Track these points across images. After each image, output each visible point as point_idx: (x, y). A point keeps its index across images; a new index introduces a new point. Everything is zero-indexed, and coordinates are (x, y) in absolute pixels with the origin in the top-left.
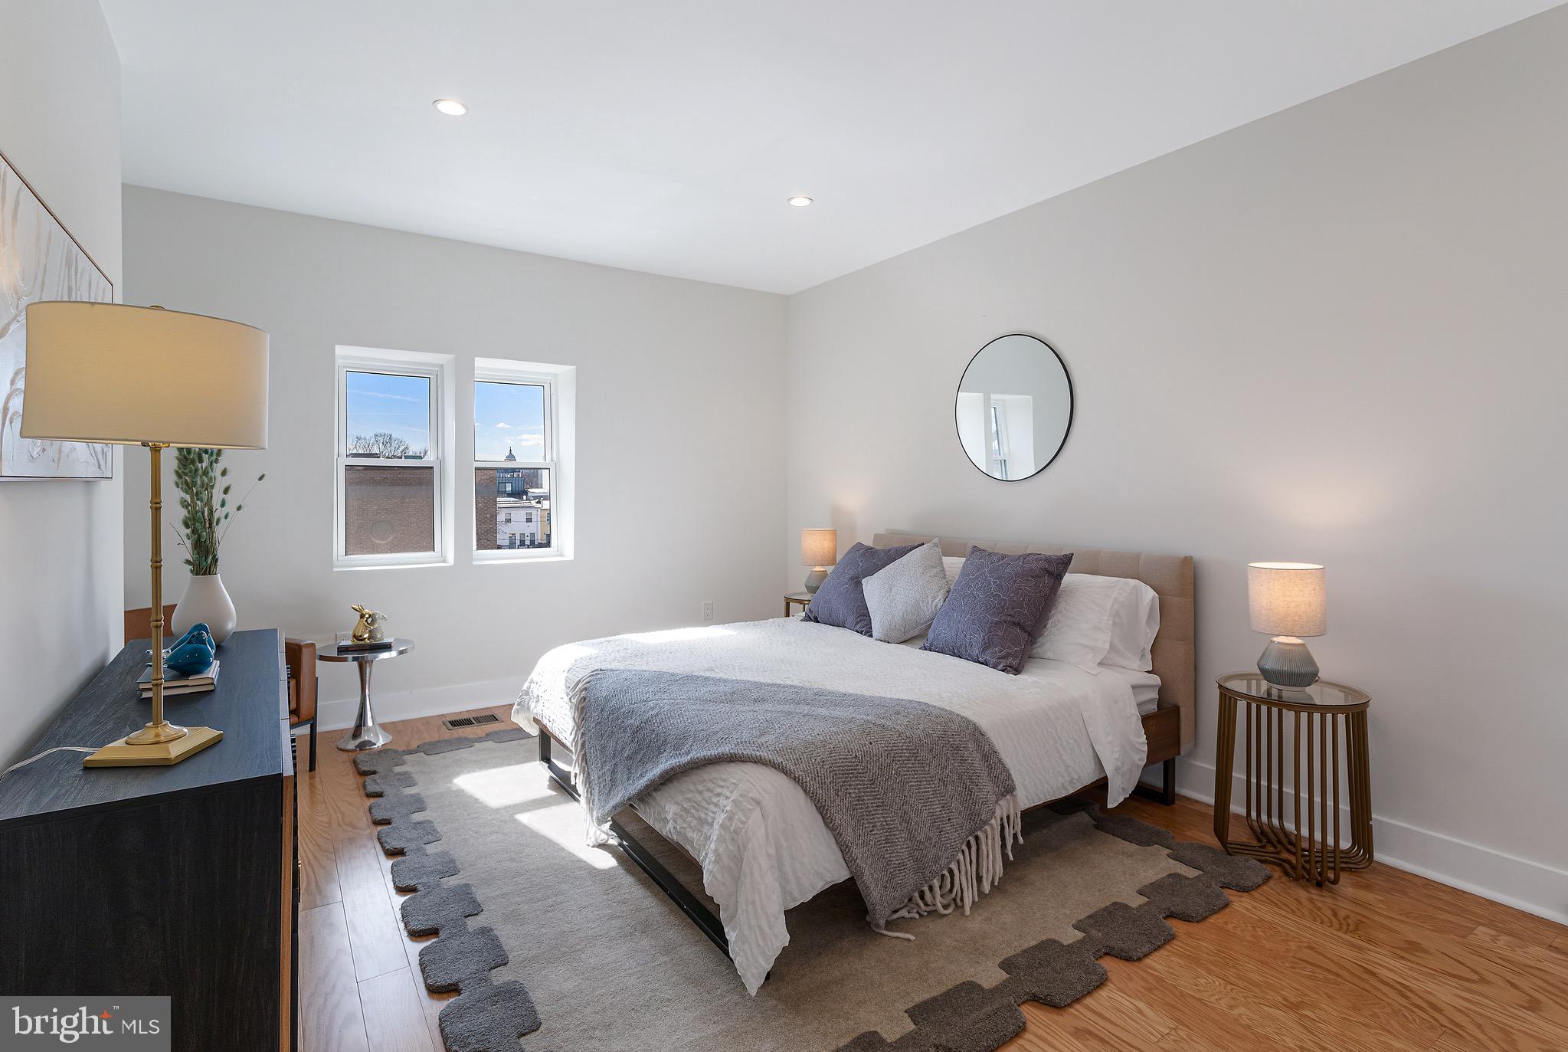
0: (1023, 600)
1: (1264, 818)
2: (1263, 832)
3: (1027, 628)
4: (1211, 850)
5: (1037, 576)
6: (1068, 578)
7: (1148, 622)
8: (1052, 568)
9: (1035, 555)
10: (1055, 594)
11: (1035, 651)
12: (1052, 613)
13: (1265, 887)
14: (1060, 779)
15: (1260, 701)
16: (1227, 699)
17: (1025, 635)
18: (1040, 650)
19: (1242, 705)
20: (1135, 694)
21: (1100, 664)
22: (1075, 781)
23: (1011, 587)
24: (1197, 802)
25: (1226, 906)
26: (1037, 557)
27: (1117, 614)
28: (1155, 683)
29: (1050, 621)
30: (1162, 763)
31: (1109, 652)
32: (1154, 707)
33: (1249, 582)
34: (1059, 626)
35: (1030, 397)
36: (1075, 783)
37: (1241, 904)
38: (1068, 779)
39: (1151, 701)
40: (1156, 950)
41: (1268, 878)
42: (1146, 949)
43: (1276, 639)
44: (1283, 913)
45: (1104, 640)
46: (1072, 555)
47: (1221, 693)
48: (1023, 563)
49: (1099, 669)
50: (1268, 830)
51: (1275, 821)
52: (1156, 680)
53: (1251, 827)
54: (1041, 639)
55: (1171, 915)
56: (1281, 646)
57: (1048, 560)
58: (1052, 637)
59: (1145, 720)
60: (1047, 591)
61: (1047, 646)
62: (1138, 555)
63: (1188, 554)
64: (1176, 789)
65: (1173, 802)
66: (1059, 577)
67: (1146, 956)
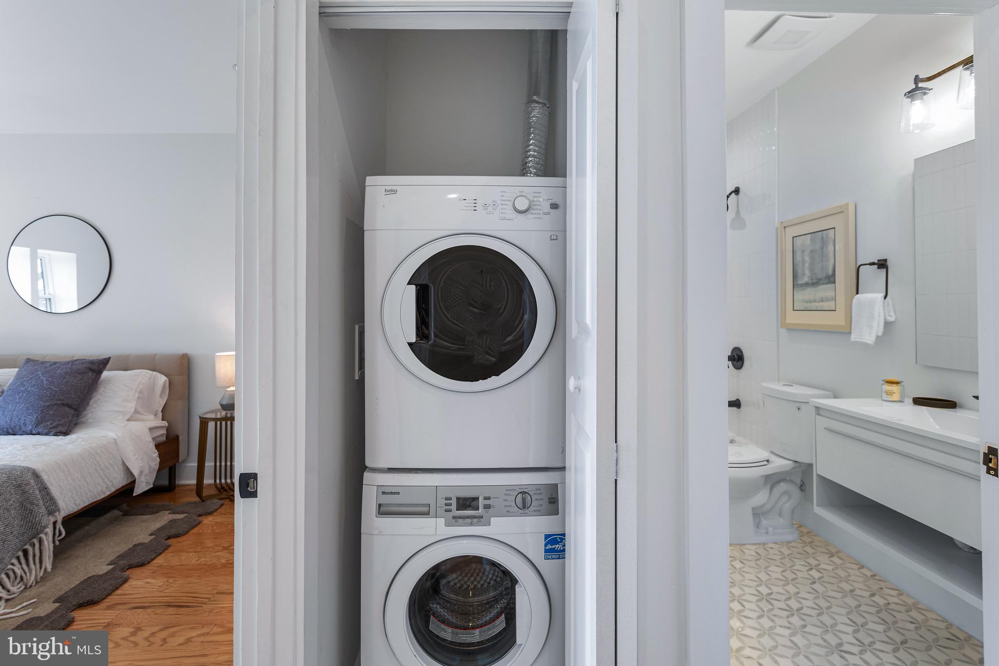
0: (72, 389)
1: (223, 481)
2: (222, 488)
3: (74, 407)
4: (195, 503)
5: (83, 373)
6: (105, 374)
7: (161, 396)
8: (94, 367)
9: (81, 360)
10: (96, 383)
11: (80, 420)
12: (94, 395)
13: (220, 509)
14: (99, 488)
15: (221, 420)
16: (204, 422)
17: (72, 411)
18: (83, 420)
19: (211, 425)
20: (151, 432)
21: (128, 420)
22: (109, 486)
23: (61, 382)
24: (189, 485)
25: (199, 523)
26: (82, 361)
27: (141, 392)
28: (164, 425)
29: (92, 400)
30: (168, 469)
31: (133, 414)
32: (164, 439)
33: (216, 363)
34: (99, 402)
35: (74, 255)
36: (110, 488)
37: (208, 521)
38: (105, 486)
39: (162, 435)
40: (159, 555)
41: (222, 505)
42: (153, 557)
43: (228, 389)
44: (227, 516)
45: (131, 406)
46: (110, 358)
47: (201, 421)
48: (72, 365)
49: (127, 422)
50: (225, 486)
51: (229, 481)
52: (165, 423)
53: (216, 487)
54: (85, 412)
55: (169, 538)
56: (229, 392)
57: (92, 362)
58: (93, 409)
59: (157, 446)
60: (90, 381)
61: (89, 415)
62: (155, 355)
63: (185, 352)
64: (176, 482)
65: (174, 489)
66: (100, 372)
67: (153, 560)
